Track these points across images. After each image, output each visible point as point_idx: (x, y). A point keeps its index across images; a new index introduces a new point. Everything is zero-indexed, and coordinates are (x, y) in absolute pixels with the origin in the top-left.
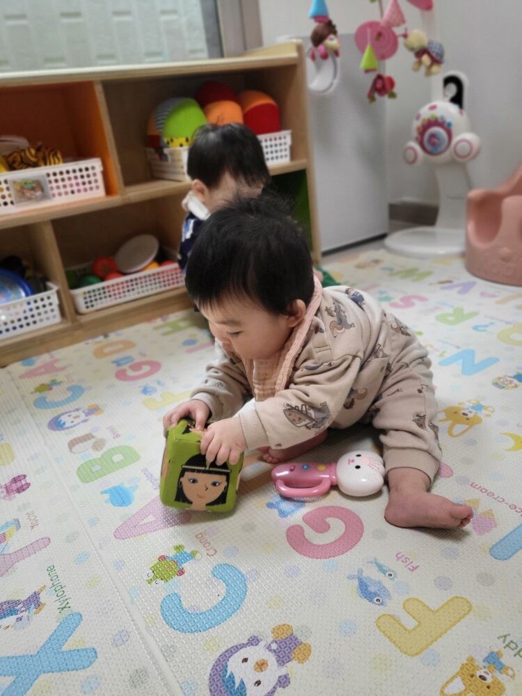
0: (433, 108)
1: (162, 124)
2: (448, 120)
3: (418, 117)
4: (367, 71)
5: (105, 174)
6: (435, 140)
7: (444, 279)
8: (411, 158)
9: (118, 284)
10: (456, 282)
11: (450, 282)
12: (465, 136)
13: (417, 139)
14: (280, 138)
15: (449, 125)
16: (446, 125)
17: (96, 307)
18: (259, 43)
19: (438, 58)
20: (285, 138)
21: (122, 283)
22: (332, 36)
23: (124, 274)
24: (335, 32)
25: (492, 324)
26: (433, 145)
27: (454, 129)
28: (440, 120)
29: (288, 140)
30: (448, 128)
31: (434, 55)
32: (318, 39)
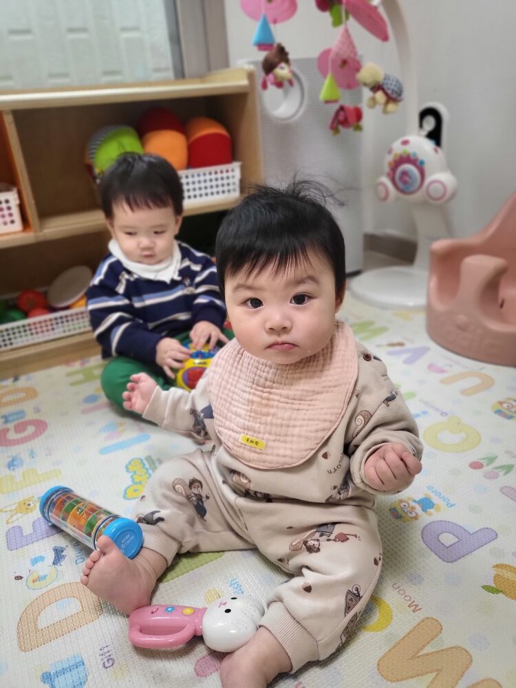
0: (405, 143)
1: (93, 153)
2: (421, 157)
3: (390, 151)
4: (327, 102)
5: (22, 207)
6: (407, 178)
7: (396, 340)
8: (383, 195)
9: (40, 322)
10: (408, 346)
11: (401, 344)
12: (440, 177)
13: (388, 175)
14: (227, 171)
15: (422, 163)
16: (418, 163)
17: (14, 346)
18: (226, 63)
19: (394, 96)
20: (233, 170)
21: (51, 320)
22: (283, 65)
23: (54, 310)
24: (287, 61)
25: (425, 413)
26: (405, 182)
27: (427, 168)
28: (412, 157)
29: (237, 174)
30: (420, 166)
31: (389, 92)
32: (269, 67)
